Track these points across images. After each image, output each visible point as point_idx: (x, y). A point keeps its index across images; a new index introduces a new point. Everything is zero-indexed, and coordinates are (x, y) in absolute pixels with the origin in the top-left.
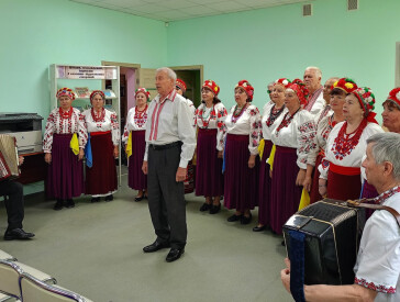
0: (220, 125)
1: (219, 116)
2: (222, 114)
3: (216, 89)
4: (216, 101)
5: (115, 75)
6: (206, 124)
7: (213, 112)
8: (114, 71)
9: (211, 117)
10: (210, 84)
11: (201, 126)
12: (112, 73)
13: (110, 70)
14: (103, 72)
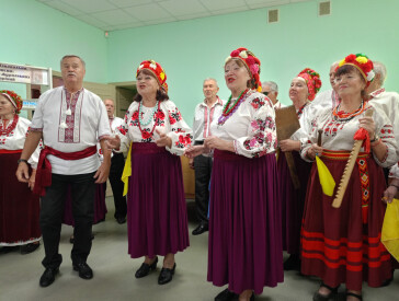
1: (172, 122)
3: (162, 76)
5: (46, 79)
7: (160, 115)
9: (157, 123)
12: (41, 77)
13: (38, 72)
14: (28, 73)
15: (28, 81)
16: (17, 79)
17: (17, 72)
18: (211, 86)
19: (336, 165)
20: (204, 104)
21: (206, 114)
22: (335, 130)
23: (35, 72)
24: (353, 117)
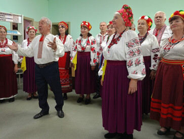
0: (93, 49)
1: (92, 44)
2: (93, 42)
3: (90, 27)
4: (89, 35)
5: (20, 21)
6: (83, 48)
7: (88, 41)
8: (20, 18)
9: (87, 45)
10: (87, 24)
11: (80, 50)
12: (18, 19)
13: (16, 17)
14: (12, 17)
15: (12, 21)
16: (7, 20)
17: (7, 17)
18: (104, 25)
19: (170, 67)
20: (100, 35)
21: (101, 39)
22: (169, 49)
23: (15, 17)
24: (178, 42)
